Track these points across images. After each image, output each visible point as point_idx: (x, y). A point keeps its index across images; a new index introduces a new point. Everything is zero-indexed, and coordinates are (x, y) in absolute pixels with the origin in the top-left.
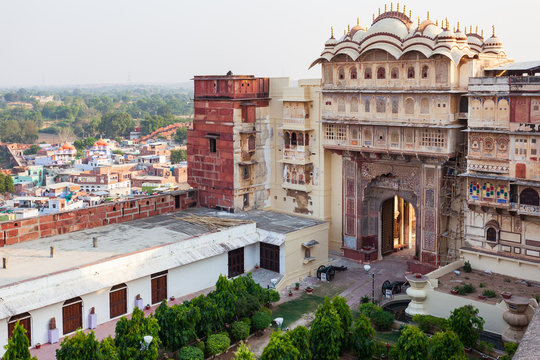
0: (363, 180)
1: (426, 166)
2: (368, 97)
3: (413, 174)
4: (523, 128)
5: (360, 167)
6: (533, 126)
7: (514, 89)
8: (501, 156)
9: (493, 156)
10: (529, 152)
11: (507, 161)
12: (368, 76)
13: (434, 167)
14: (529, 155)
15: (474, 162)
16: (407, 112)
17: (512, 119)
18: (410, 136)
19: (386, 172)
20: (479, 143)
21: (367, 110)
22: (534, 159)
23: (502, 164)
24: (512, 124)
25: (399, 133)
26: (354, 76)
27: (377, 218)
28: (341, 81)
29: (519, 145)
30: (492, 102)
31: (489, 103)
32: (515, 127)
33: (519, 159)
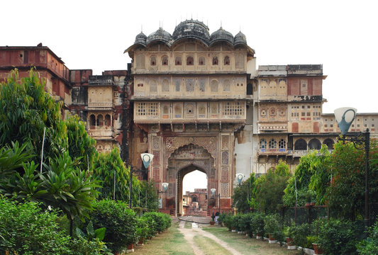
0: (168, 151)
1: (222, 134)
2: (179, 79)
3: (211, 142)
4: (297, 99)
5: (164, 140)
6: (303, 97)
7: (290, 73)
8: (281, 119)
9: (276, 120)
10: (300, 114)
11: (286, 122)
12: (178, 63)
13: (228, 134)
14: (300, 116)
15: (263, 125)
16: (212, 91)
17: (289, 93)
18: (215, 109)
19: (187, 143)
20: (266, 111)
21: (178, 90)
22: (303, 119)
23: (282, 125)
24: (289, 97)
25: (206, 107)
26: (165, 63)
27: (175, 184)
28: (154, 67)
29: (294, 110)
30: (275, 83)
31: (273, 83)
32: (291, 99)
33: (294, 120)
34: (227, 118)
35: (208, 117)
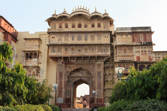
0: (67, 72)
1: (97, 63)
2: (73, 35)
3: (91, 67)
4: (138, 44)
5: (66, 66)
6: (141, 43)
7: (133, 31)
8: (130, 54)
9: (127, 54)
10: (141, 52)
11: (133, 56)
12: (73, 27)
13: (101, 63)
14: (141, 53)
15: (120, 57)
16: (91, 40)
17: (133, 41)
18: (93, 49)
19: (78, 67)
20: (121, 50)
21: (73, 40)
22: (143, 54)
23: (131, 57)
24: (134, 43)
25: (88, 48)
26: (67, 27)
28: (60, 29)
29: (137, 50)
30: (125, 36)
31: (124, 36)
32: (135, 43)
33: (137, 54)
34: (100, 54)
35: (89, 53)
